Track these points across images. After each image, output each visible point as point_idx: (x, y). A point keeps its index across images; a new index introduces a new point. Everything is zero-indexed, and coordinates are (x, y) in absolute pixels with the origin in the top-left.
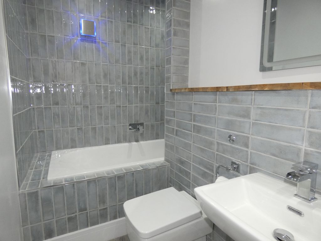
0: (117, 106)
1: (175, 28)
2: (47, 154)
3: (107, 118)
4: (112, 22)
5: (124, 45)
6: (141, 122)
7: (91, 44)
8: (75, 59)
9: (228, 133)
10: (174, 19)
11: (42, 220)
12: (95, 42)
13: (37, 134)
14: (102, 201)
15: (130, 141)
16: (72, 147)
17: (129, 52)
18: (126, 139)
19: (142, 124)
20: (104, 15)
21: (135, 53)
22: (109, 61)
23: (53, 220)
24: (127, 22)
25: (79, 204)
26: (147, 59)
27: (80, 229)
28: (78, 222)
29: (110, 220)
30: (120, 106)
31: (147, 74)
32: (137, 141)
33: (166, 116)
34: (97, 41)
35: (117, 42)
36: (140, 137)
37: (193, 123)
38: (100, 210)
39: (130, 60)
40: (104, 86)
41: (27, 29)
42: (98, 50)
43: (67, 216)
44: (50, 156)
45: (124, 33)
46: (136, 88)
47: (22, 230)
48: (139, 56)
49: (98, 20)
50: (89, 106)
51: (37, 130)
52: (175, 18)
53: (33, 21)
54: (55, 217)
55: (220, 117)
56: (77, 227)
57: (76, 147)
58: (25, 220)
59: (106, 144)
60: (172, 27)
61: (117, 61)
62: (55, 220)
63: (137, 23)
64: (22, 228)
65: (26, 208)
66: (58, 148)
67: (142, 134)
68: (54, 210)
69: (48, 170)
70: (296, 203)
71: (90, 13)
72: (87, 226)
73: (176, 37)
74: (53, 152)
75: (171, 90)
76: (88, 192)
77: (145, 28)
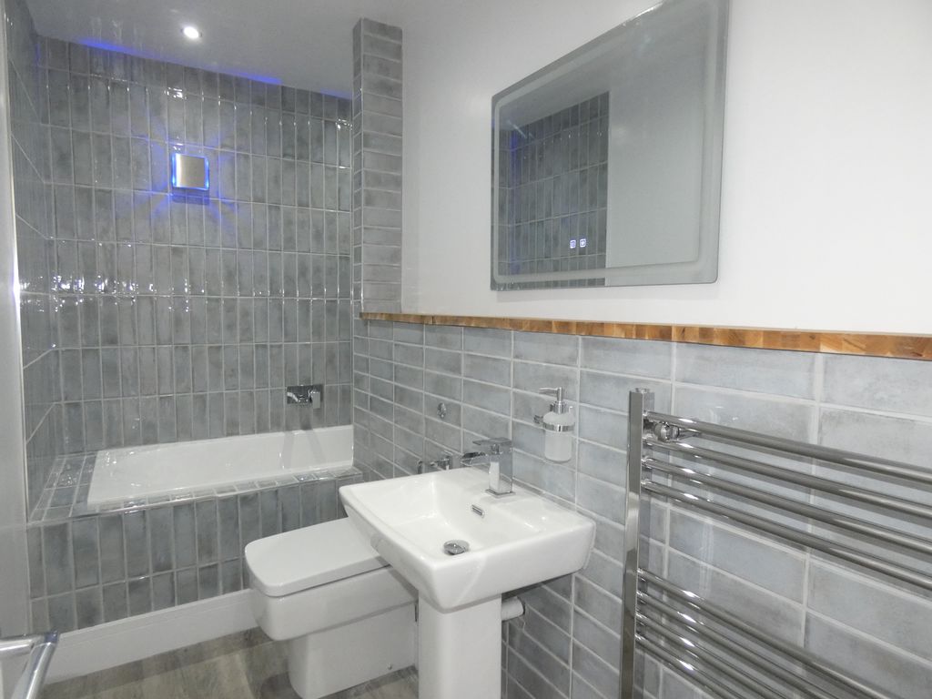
0: (257, 346)
1: (369, 188)
2: (85, 457)
3: (233, 373)
4: (246, 157)
5: (275, 208)
6: (317, 382)
7: (197, 206)
8: (156, 240)
9: (437, 399)
10: (366, 172)
11: (73, 585)
12: (207, 202)
13: (64, 410)
14: (206, 548)
15: (288, 428)
16: (147, 442)
17: (289, 223)
18: (278, 424)
19: (319, 388)
20: (227, 142)
21: (302, 224)
22: (240, 244)
23: (96, 587)
24: (284, 155)
25: (155, 554)
26: (331, 238)
27: (156, 609)
28: (152, 594)
29: (224, 592)
30: (265, 346)
31: (331, 271)
32: (306, 427)
33: (356, 369)
34: (211, 199)
35: (259, 200)
36: (313, 417)
37: (394, 383)
38: (202, 569)
39: (290, 241)
40: (225, 300)
41: (48, 177)
42: (213, 218)
43: (126, 580)
44: (92, 462)
45: (276, 180)
46: (305, 304)
47: (31, 606)
48: (311, 231)
49: (215, 153)
50: (190, 346)
51: (63, 402)
52: (368, 170)
53: (63, 159)
54: (101, 581)
55: (427, 370)
56: (150, 605)
57: (155, 442)
58: (36, 584)
59: (229, 434)
60: (363, 187)
61: (258, 244)
62: (101, 586)
63: (308, 158)
64: (31, 601)
65: (41, 560)
66: (111, 445)
67: (319, 411)
68: (100, 565)
69: (88, 487)
70: (480, 499)
71: (196, 137)
72: (172, 603)
73: (369, 208)
74: (100, 454)
75: (361, 315)
76: (176, 531)
77: (326, 168)
